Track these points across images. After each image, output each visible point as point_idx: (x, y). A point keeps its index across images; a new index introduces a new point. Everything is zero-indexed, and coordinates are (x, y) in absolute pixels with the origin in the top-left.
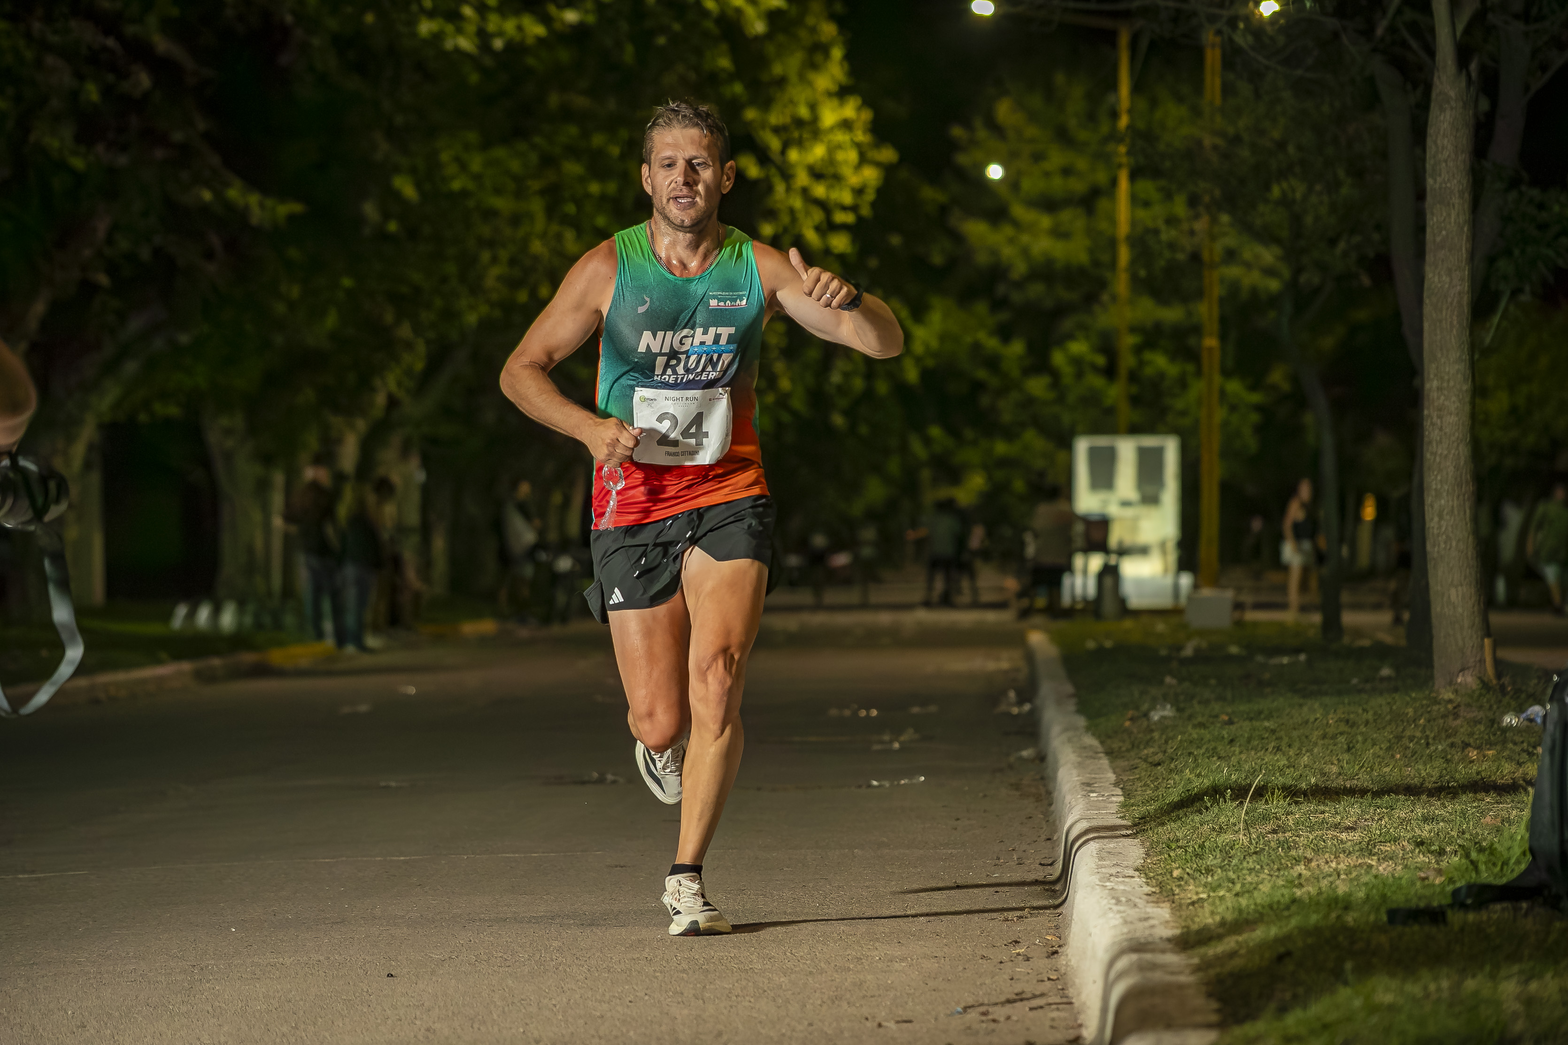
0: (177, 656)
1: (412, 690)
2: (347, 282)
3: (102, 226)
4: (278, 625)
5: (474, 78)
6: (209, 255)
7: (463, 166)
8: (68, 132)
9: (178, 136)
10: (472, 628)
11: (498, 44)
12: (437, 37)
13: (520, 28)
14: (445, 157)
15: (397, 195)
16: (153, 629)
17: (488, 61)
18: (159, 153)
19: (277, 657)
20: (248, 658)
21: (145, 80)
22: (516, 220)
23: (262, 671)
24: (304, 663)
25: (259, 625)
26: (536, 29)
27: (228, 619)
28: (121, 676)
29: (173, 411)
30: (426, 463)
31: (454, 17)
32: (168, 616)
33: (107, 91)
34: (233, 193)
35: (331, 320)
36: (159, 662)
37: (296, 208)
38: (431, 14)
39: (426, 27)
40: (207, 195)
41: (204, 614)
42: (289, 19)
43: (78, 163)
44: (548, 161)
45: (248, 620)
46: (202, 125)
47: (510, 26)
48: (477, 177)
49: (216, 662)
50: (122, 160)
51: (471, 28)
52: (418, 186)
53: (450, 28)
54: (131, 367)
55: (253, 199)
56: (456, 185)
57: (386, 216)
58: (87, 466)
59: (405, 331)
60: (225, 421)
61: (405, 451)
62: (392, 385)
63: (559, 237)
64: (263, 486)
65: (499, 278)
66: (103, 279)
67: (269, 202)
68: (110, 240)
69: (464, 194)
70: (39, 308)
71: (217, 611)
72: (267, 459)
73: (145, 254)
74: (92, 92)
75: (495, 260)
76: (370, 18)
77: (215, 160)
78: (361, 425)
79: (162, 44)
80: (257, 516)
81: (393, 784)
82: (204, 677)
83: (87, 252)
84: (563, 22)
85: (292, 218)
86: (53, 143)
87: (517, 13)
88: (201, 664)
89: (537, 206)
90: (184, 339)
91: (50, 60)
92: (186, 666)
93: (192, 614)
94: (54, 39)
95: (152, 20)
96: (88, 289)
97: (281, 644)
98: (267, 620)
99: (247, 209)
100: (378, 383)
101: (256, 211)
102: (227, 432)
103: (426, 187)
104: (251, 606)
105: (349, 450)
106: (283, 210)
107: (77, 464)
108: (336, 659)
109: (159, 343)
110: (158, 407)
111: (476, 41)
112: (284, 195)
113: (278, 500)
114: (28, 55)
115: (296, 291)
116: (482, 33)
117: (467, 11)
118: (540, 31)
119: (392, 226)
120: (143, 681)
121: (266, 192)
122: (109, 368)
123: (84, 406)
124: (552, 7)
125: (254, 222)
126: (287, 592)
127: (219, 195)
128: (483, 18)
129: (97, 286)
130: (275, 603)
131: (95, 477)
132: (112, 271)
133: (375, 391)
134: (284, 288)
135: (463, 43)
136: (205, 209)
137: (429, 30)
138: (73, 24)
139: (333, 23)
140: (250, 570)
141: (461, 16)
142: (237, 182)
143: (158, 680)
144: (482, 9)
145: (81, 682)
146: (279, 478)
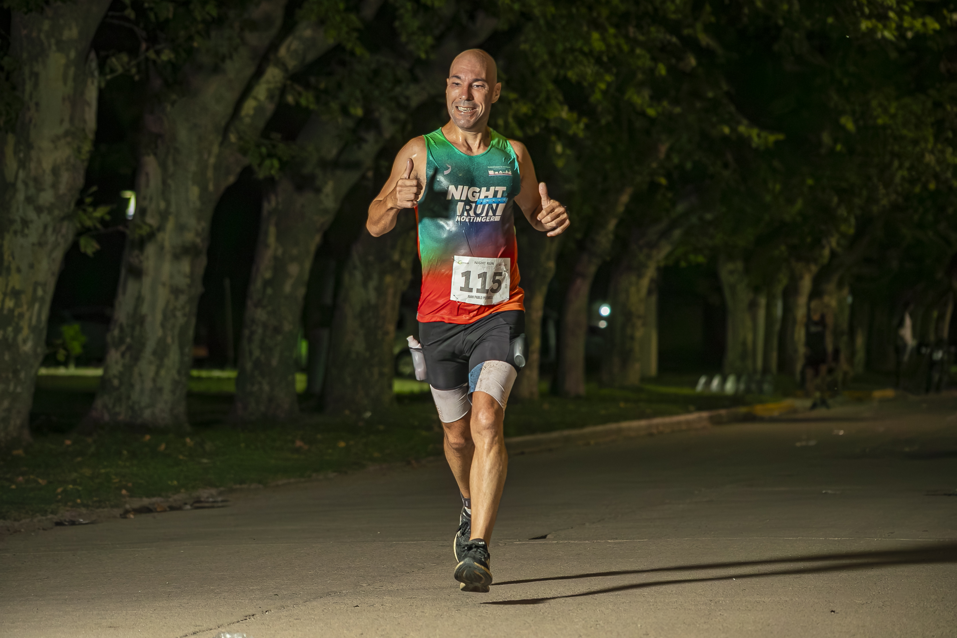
0: (700, 408)
1: (841, 433)
2: (810, 182)
3: (663, 149)
4: (761, 391)
5: (894, 55)
6: (726, 166)
7: (885, 111)
8: (646, 93)
9: (710, 95)
10: (878, 394)
11: (910, 35)
12: (872, 31)
13: (924, 24)
14: (874, 103)
15: (843, 128)
16: (686, 391)
17: (903, 45)
18: (698, 105)
19: (759, 409)
20: (743, 410)
21: (693, 61)
22: (915, 142)
23: (750, 418)
24: (776, 414)
25: (748, 390)
26: (934, 25)
27: (730, 386)
28: (667, 420)
29: (701, 259)
30: (853, 292)
31: (883, 18)
32: (695, 383)
33: (670, 69)
34: (742, 129)
35: (799, 204)
36: (688, 412)
37: (781, 137)
38: (869, 17)
39: (864, 25)
40: (727, 130)
41: (715, 383)
42: (781, 22)
43: (651, 112)
44: (938, 105)
45: (742, 387)
46: (725, 87)
47: (918, 24)
48: (893, 117)
49: (723, 412)
50: (678, 110)
51: (894, 25)
52: (856, 122)
53: (880, 26)
54: (677, 233)
55: (754, 132)
56: (880, 121)
57: (836, 141)
58: (650, 292)
59: (842, 211)
60: (730, 266)
61: (840, 285)
62: (834, 243)
63: (943, 152)
64: (753, 306)
65: (903, 178)
66: (663, 181)
67: (763, 134)
68: (668, 156)
69: (884, 127)
70: (625, 198)
71: (724, 381)
72: (756, 290)
73: (689, 165)
74: (662, 70)
75: (901, 167)
76: (830, 20)
77: (732, 108)
78: (814, 268)
79: (704, 39)
80: (749, 323)
81: (830, 492)
82: (716, 421)
83: (654, 165)
84: (951, 20)
85: (777, 143)
86: (637, 100)
87: (923, 16)
88: (714, 413)
89: (929, 133)
90: (709, 216)
91: (638, 51)
92: (705, 414)
93: (708, 383)
94: (641, 38)
95: (699, 26)
96: (654, 186)
97: (761, 402)
98: (754, 386)
99: (750, 138)
100: (824, 242)
101: (755, 139)
102: (731, 272)
103: (861, 123)
104: (744, 378)
105: (806, 284)
106: (772, 138)
107: (644, 291)
108: (795, 411)
109: (694, 220)
110: (692, 257)
111: (896, 33)
112: (773, 129)
113: (762, 313)
114: (626, 48)
115: (778, 187)
116: (900, 28)
117: (891, 14)
118: (937, 26)
119: (839, 147)
120: (679, 423)
121: (763, 127)
122: (665, 234)
123: (649, 257)
124: (945, 12)
125: (754, 145)
126: (766, 370)
127: (733, 130)
128: (901, 19)
129: (659, 185)
130: (758, 377)
131: (654, 299)
132: (668, 176)
133: (823, 247)
134: (770, 185)
135: (887, 34)
136: (725, 139)
137: (867, 28)
138: (653, 29)
139: (808, 23)
140: (744, 356)
141: (887, 18)
142: (745, 122)
143: (688, 422)
144: (900, 13)
145: (643, 423)
146: (763, 301)
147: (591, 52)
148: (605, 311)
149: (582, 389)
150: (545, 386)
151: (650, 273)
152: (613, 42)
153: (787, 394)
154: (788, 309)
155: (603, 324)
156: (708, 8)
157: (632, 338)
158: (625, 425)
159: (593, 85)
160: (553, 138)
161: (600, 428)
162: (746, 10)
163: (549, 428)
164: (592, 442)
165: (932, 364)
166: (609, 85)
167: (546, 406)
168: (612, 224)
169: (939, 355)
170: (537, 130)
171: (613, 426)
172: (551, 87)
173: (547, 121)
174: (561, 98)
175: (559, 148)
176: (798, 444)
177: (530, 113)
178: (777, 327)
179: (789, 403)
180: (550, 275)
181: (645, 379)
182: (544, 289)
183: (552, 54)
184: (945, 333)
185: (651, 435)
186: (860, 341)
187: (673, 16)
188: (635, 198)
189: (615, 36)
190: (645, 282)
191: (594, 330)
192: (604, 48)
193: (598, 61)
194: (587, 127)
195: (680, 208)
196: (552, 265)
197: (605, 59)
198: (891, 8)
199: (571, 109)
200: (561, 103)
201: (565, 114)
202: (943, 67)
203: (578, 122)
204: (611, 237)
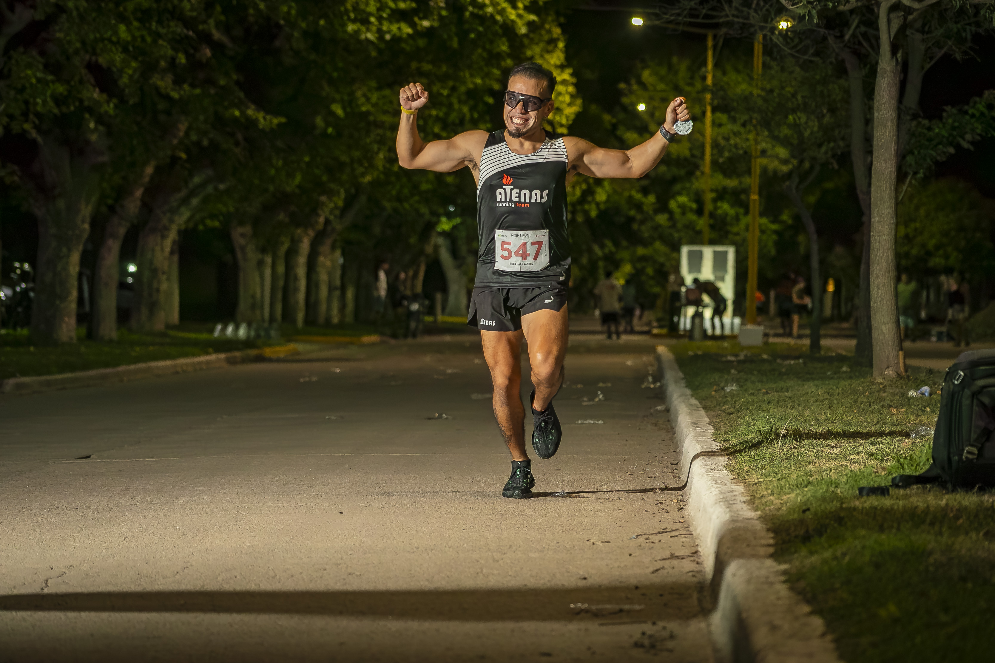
0: (218, 351)
1: (338, 371)
2: (307, 159)
3: (182, 127)
4: (269, 336)
5: (374, 54)
6: (237, 144)
7: (368, 99)
8: (169, 78)
9: (222, 82)
10: (366, 339)
11: (388, 37)
12: (357, 32)
13: (399, 29)
14: (359, 94)
15: (333, 114)
16: (204, 336)
17: (382, 46)
18: (212, 91)
19: (268, 352)
20: (253, 352)
21: (208, 52)
23: (261, 359)
24: (282, 355)
25: (258, 336)
26: (407, 30)
27: (242, 332)
28: (189, 360)
29: (216, 224)
30: (343, 254)
31: (365, 22)
32: (212, 331)
33: (189, 58)
34: (250, 112)
35: (298, 179)
36: (207, 353)
37: (283, 120)
38: (354, 21)
39: (351, 28)
40: (237, 113)
41: (230, 329)
42: (282, 22)
43: (174, 95)
45: (253, 333)
46: (235, 77)
47: (394, 28)
48: (375, 105)
49: (237, 354)
50: (197, 92)
51: (374, 29)
52: (344, 108)
53: (363, 29)
54: (195, 201)
55: (260, 116)
56: (364, 109)
57: (328, 124)
58: (172, 253)
60: (241, 230)
61: (333, 248)
62: (327, 213)
64: (260, 264)
66: (183, 155)
67: (268, 117)
68: (187, 133)
69: (368, 113)
70: (149, 170)
71: (237, 328)
72: (263, 250)
73: (205, 142)
74: (182, 59)
76: (322, 22)
77: (241, 95)
78: (311, 233)
79: (217, 35)
80: (258, 279)
82: (231, 362)
83: (175, 142)
84: (421, 25)
85: (280, 125)
86: (162, 84)
87: (398, 21)
88: (229, 355)
90: (222, 187)
91: (160, 42)
92: (222, 356)
93: (224, 330)
94: (162, 31)
95: (211, 22)
96: (174, 159)
97: (270, 345)
98: (262, 333)
99: (257, 120)
100: (320, 212)
101: (262, 121)
102: (243, 235)
103: (348, 110)
104: (254, 325)
105: (305, 246)
106: (275, 121)
107: (167, 250)
108: (298, 353)
109: (210, 189)
110: (209, 222)
111: (377, 35)
112: (276, 114)
113: (268, 272)
114: (149, 39)
115: (280, 163)
116: (380, 31)
117: (372, 19)
118: (410, 31)
119: (330, 130)
120: (199, 363)
121: (267, 112)
122: (185, 201)
123: (171, 221)
124: (416, 19)
125: (261, 127)
126: (272, 319)
127: (243, 113)
128: (381, 24)
129: (180, 158)
130: (266, 325)
131: (176, 258)
132: (188, 151)
133: (318, 215)
134: (274, 161)
135: (370, 36)
136: (235, 120)
137: (353, 29)
138: (172, 24)
139: (304, 25)
140: (253, 307)
141: (369, 23)
142: (253, 107)
143: (208, 363)
144: (380, 19)
145: (168, 363)
146: (269, 260)
147: (118, 42)
148: (132, 269)
149: (114, 335)
150: (83, 331)
151: (173, 235)
152: (137, 34)
153: (289, 341)
154: (289, 268)
155: (130, 280)
156: (218, 8)
157: (158, 290)
158: (153, 364)
159: (121, 71)
160: (87, 116)
161: (132, 367)
162: (251, 11)
163: (86, 367)
164: (125, 379)
165: (410, 314)
166: (135, 70)
167: (83, 349)
168: (139, 193)
169: (415, 307)
170: (72, 108)
171: (142, 365)
172: (84, 71)
173: (81, 101)
174: (92, 81)
175: (92, 125)
176: (302, 380)
177: (65, 93)
178: (281, 283)
179: (292, 346)
180: (86, 235)
181: (169, 327)
182: (81, 248)
183: (83, 43)
184: (419, 288)
185: (177, 373)
186: (350, 294)
187: (189, 14)
188: (158, 169)
189: (138, 29)
190: (168, 243)
191: (123, 285)
192: (129, 39)
193: (125, 50)
194: (116, 106)
195: (197, 180)
196: (87, 226)
197: (131, 48)
198: (371, 14)
199: (102, 91)
200: (94, 86)
201: (96, 95)
202: (414, 65)
203: (108, 102)
204: (138, 203)
